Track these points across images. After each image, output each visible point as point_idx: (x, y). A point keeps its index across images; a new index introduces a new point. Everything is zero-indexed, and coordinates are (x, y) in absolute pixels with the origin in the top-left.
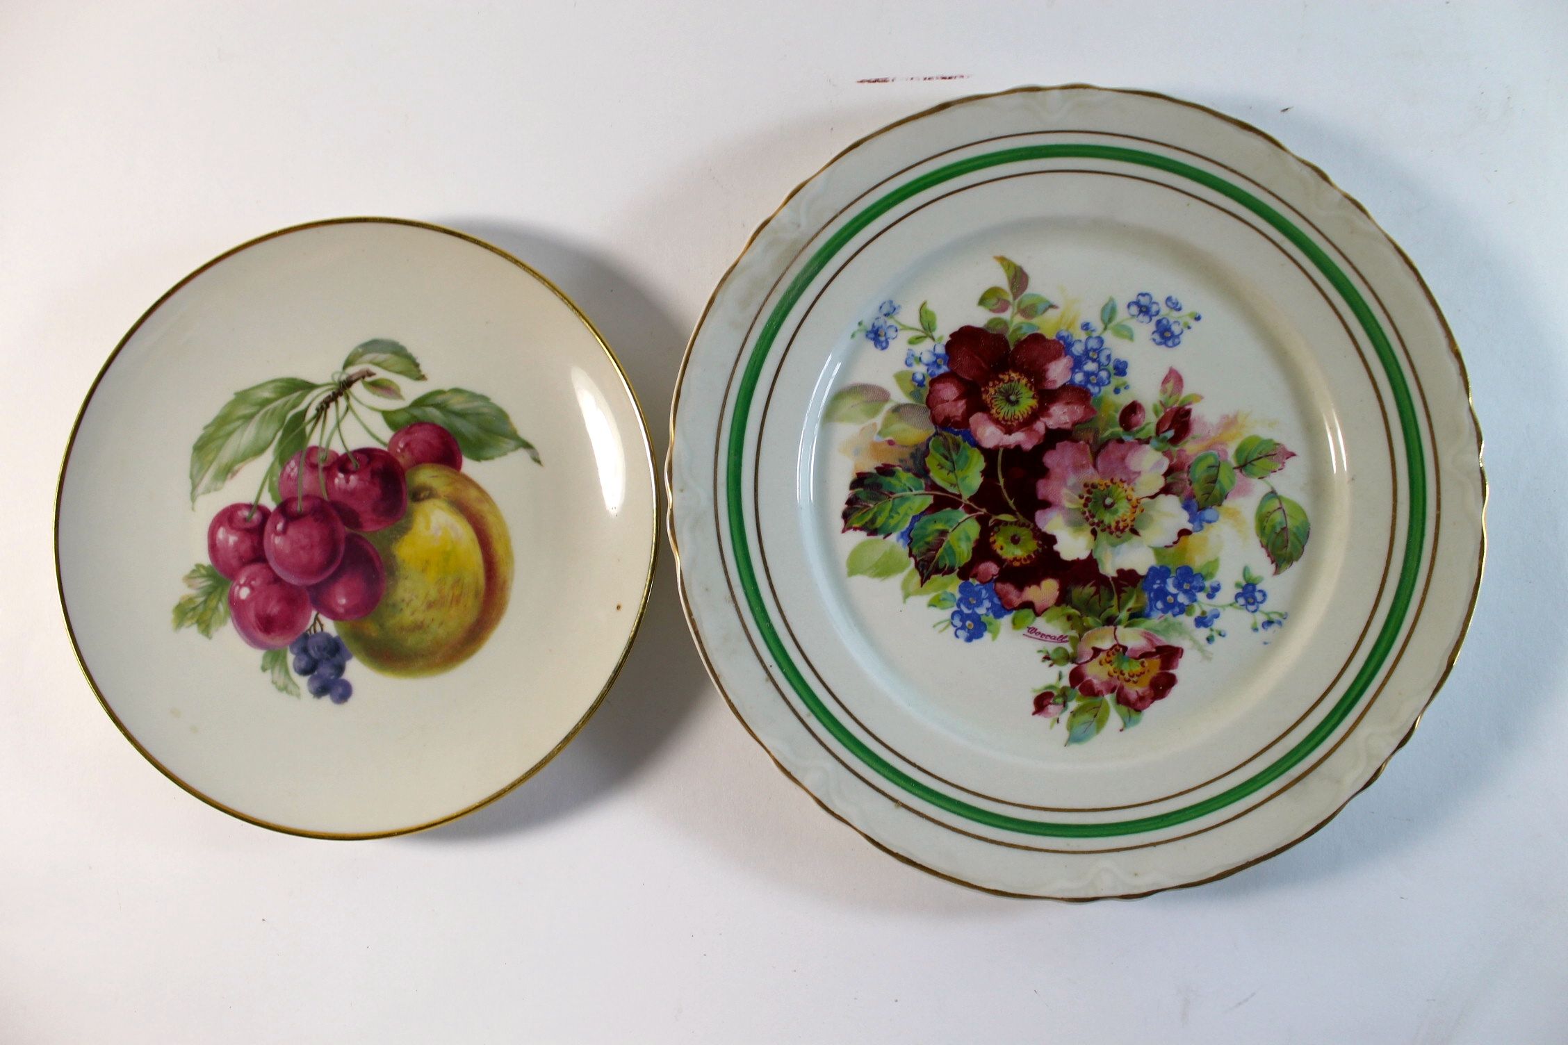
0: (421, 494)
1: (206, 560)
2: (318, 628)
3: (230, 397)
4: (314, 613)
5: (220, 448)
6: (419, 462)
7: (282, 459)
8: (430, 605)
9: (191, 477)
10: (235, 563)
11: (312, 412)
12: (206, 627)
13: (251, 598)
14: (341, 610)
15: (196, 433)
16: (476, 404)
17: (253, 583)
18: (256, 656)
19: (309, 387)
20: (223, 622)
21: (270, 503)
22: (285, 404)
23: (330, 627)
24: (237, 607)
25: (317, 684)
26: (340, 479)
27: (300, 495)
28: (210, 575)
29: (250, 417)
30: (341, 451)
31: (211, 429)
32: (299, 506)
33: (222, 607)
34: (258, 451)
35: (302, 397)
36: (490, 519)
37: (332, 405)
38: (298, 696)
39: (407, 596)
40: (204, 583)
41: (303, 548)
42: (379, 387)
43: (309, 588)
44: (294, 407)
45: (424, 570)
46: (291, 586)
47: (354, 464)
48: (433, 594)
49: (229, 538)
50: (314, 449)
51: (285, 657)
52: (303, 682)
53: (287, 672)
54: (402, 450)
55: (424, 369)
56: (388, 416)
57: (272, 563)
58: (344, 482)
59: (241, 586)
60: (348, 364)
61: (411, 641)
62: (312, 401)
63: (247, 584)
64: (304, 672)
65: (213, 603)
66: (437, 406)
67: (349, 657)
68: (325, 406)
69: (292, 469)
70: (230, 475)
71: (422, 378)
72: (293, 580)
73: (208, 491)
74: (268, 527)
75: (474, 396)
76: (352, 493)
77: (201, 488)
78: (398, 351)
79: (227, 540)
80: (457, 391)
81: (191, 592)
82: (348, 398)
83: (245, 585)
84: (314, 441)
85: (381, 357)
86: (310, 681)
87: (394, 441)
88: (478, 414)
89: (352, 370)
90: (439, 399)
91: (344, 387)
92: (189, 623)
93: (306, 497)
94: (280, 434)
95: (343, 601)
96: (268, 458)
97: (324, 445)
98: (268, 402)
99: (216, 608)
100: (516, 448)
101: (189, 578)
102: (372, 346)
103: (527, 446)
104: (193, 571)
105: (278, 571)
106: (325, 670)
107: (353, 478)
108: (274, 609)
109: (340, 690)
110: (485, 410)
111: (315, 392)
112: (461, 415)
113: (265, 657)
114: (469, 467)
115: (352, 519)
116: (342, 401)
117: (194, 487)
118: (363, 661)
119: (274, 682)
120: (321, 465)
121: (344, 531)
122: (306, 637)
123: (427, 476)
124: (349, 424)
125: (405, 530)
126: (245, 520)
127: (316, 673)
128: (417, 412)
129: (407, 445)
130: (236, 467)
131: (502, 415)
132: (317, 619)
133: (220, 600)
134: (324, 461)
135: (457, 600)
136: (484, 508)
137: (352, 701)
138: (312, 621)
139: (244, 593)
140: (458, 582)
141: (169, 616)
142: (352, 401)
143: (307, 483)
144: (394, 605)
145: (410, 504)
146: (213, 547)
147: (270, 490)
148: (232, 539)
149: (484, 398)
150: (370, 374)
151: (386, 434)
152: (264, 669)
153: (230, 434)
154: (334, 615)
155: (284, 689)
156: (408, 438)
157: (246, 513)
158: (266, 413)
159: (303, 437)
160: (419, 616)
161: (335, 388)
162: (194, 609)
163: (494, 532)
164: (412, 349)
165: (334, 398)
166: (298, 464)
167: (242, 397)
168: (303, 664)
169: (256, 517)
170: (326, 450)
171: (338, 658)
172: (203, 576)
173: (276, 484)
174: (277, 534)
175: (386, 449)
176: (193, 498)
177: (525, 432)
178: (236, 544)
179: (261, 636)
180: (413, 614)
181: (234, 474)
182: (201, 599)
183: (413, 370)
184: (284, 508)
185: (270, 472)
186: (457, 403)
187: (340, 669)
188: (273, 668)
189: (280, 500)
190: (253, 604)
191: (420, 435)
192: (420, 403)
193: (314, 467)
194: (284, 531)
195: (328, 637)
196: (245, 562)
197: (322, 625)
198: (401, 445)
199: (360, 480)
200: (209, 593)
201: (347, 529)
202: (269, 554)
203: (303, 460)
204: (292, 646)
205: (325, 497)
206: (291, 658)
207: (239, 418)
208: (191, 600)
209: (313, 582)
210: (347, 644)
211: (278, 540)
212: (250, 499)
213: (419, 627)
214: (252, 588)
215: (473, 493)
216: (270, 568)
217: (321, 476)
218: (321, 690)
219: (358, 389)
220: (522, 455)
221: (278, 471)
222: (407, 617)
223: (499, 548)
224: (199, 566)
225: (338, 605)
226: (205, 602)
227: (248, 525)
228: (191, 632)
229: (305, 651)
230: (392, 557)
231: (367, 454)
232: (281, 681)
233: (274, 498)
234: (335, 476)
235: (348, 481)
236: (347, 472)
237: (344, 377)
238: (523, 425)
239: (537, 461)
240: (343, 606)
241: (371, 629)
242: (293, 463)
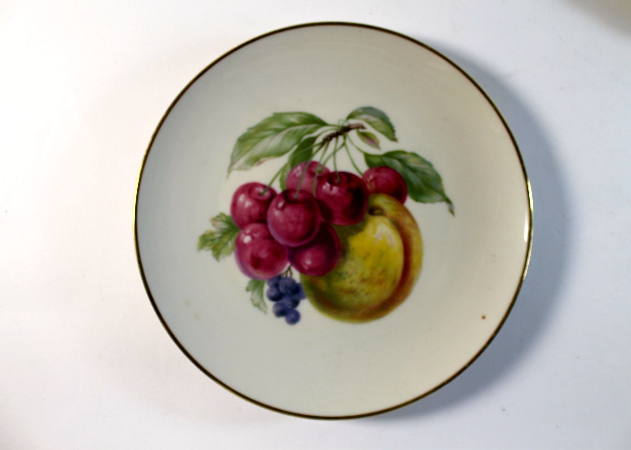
0: (375, 211)
1: (227, 210)
2: (289, 275)
3: (269, 114)
4: (288, 265)
5: (255, 144)
6: (379, 191)
7: (293, 163)
8: (363, 281)
9: (232, 157)
10: (246, 219)
11: (319, 140)
12: (217, 253)
13: (251, 244)
14: (306, 268)
15: (242, 130)
16: (423, 167)
17: (255, 235)
18: (244, 280)
19: (321, 123)
20: (229, 254)
21: (278, 188)
22: (304, 129)
23: (296, 276)
24: (240, 247)
25: (279, 308)
26: (326, 187)
27: (299, 188)
28: (228, 222)
29: (278, 131)
30: (331, 169)
31: (252, 131)
32: (296, 196)
33: (231, 244)
34: (279, 154)
35: (316, 129)
36: (414, 239)
37: (334, 140)
38: (265, 312)
39: (350, 271)
40: (224, 226)
41: (292, 222)
42: (366, 136)
43: (289, 248)
44: (310, 132)
45: (365, 258)
46: (278, 244)
47: (338, 180)
48: (367, 274)
49: (246, 202)
50: (315, 164)
51: (262, 287)
52: (270, 304)
53: (262, 296)
54: (371, 181)
55: (398, 134)
56: (368, 157)
57: (270, 227)
58: (328, 189)
59: (246, 234)
60: (351, 116)
61: (346, 299)
62: (322, 133)
63: (251, 234)
64: (273, 299)
65: (225, 240)
66: (400, 160)
67: (303, 297)
68: (329, 138)
69: (298, 172)
70: (256, 163)
71: (394, 139)
72: (281, 241)
73: (240, 169)
74: (273, 203)
75: (424, 161)
76: (332, 197)
77: (236, 166)
78: (384, 119)
79: (244, 203)
80: (415, 155)
81: (213, 229)
82: (345, 138)
83: (249, 234)
84: (317, 158)
85: (372, 119)
86: (275, 306)
87: (367, 174)
88: (423, 173)
89: (352, 122)
90: (402, 156)
91: (344, 131)
92: (206, 248)
93: (302, 191)
94: (295, 147)
95: (309, 262)
96: (284, 160)
97: (322, 162)
98: (293, 125)
99: (226, 244)
100: (441, 201)
101: (215, 220)
102: (368, 110)
103: (448, 201)
104: (218, 217)
105: (273, 232)
106: (286, 301)
107: (335, 189)
108: (264, 254)
109: (293, 316)
110: (428, 172)
111: (325, 128)
112: (414, 170)
113: (250, 283)
114: (410, 203)
115: (328, 214)
116: (341, 138)
117: (232, 163)
118: (312, 302)
119: (252, 300)
120: (317, 175)
121: (321, 219)
122: (280, 277)
123: (382, 201)
124: (342, 155)
125: (360, 230)
126: (260, 194)
127: (280, 302)
128: (387, 160)
129: (375, 179)
130: (262, 159)
131: (438, 178)
132: (289, 269)
133: (230, 239)
134: (320, 172)
135: (380, 282)
136: (412, 231)
137: (298, 325)
138: (286, 269)
139: (247, 239)
140: (384, 271)
141: (196, 241)
142: (348, 142)
143: (305, 182)
144: (341, 274)
145: (367, 215)
146: (234, 205)
147: (281, 180)
148: (248, 204)
149: (429, 164)
150: (363, 127)
151: (363, 167)
152: (248, 290)
153: (263, 138)
154: (301, 269)
155: (257, 305)
156: (377, 174)
157: (261, 190)
158: (290, 132)
159: (310, 154)
160: (354, 286)
161: (338, 130)
162: (213, 240)
163: (415, 247)
164: (393, 120)
165: (336, 135)
166: (303, 169)
167: (277, 117)
168: (273, 294)
169: (267, 194)
170: (323, 166)
171: (295, 297)
172: (223, 221)
173: (285, 178)
174: (278, 209)
175: (360, 176)
176: (230, 170)
177: (449, 192)
178: (250, 208)
179: (251, 269)
180: (351, 282)
181: (260, 163)
182: (218, 235)
183: (391, 134)
184: (287, 194)
185: (283, 169)
186: (412, 162)
187: (296, 303)
188: (253, 291)
189: (285, 188)
190: (250, 249)
191: (385, 175)
192: (390, 155)
193: (311, 174)
194: (282, 209)
195: (293, 282)
196: (252, 220)
197: (291, 274)
198: (371, 177)
199: (340, 191)
200: (225, 233)
201: (323, 219)
202: (270, 220)
203: (306, 168)
204: (270, 281)
205: (314, 194)
206: (266, 288)
207: (272, 129)
208: (212, 234)
209: (292, 245)
210: (305, 290)
211: (277, 213)
212: (265, 181)
213: (352, 292)
214: (253, 238)
215: (407, 221)
216: (267, 229)
217: (315, 182)
218: (281, 313)
219: (353, 134)
220: (444, 206)
221: (289, 170)
222: (347, 284)
223: (414, 258)
224: (222, 215)
225: (305, 264)
226: (221, 238)
227: (260, 198)
228: (207, 254)
229: (276, 286)
230: (346, 244)
231: (347, 177)
232: (257, 299)
233: (282, 186)
234: (323, 183)
235: (331, 189)
236: (332, 184)
237: (346, 124)
238: (449, 188)
239: (452, 211)
240: (309, 266)
241: (322, 284)
242: (299, 168)
